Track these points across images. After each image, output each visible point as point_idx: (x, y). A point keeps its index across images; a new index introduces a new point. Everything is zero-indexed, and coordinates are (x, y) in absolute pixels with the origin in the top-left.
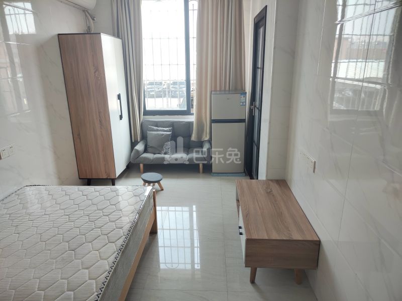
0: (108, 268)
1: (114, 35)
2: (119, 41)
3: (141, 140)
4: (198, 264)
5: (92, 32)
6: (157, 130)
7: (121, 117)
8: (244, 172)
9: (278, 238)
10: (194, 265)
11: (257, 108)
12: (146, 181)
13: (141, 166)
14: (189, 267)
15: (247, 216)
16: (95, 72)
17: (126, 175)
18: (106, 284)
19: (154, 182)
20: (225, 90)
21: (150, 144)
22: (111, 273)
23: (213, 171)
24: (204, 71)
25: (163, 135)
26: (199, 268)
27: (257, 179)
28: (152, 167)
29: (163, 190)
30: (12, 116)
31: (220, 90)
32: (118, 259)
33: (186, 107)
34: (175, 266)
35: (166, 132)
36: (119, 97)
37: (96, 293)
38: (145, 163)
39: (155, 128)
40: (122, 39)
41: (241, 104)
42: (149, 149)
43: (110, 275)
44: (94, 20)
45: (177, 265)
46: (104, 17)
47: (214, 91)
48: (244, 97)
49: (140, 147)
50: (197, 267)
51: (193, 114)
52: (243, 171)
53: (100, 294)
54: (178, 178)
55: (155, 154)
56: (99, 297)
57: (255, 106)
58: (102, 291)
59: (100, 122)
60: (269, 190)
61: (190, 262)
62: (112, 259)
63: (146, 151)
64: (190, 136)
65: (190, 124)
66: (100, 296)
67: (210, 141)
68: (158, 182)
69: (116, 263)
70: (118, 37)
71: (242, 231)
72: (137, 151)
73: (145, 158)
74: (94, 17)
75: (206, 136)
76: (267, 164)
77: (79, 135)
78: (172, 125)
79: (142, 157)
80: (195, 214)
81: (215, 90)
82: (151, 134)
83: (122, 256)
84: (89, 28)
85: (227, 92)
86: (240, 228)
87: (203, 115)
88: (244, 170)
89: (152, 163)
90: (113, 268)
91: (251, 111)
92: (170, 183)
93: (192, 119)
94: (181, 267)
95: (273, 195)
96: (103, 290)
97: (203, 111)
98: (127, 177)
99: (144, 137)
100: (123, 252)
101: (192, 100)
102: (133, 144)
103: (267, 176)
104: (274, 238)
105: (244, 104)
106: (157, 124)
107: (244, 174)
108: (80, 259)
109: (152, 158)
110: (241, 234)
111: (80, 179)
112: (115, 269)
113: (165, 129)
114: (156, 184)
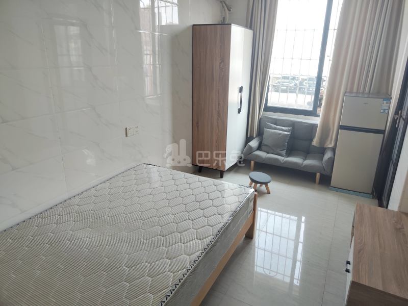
0: (188, 265)
1: (246, 27)
2: (250, 32)
3: (256, 137)
4: (298, 279)
5: (226, 23)
6: (275, 129)
7: (240, 111)
8: (372, 193)
9: (398, 294)
10: (293, 281)
11: (403, 119)
12: (253, 180)
13: (252, 163)
14: (287, 280)
15: (359, 252)
16: (220, 63)
17: (235, 169)
18: (182, 281)
19: (262, 183)
20: (363, 93)
21: (265, 142)
22: (190, 271)
23: (331, 185)
24: (340, 68)
25: (280, 134)
26: (298, 284)
27: (387, 208)
28: (262, 166)
29: (269, 193)
30: (148, 98)
31: (357, 93)
32: (200, 258)
33: (312, 107)
34: (272, 274)
35: (284, 131)
36: (241, 90)
37: (171, 288)
38: (256, 161)
39: (273, 126)
40: (253, 30)
41: (382, 111)
42: (263, 147)
43: (188, 274)
44: (230, 11)
45: (275, 274)
46: (240, 8)
47: (349, 92)
48: (387, 103)
49: (254, 143)
50: (296, 282)
51: (318, 116)
52: (370, 192)
53: (174, 290)
54: (288, 184)
55: (268, 153)
56: (171, 293)
57: (401, 116)
58: (176, 287)
59: (218, 113)
60: (399, 226)
61: (289, 275)
62: (194, 257)
63: (259, 148)
64: (311, 140)
65: (313, 127)
66: (173, 292)
67: (334, 150)
68: (266, 184)
69: (197, 262)
70: (250, 28)
71: (350, 267)
72: (250, 147)
73: (257, 156)
74: (231, 8)
75: (331, 143)
76: (404, 192)
77: (198, 123)
78: (293, 124)
79: (255, 154)
80: (303, 225)
81: (351, 92)
82: (268, 131)
83: (205, 256)
84: (224, 19)
85: (366, 96)
86: (348, 263)
87: (331, 119)
88: (373, 191)
89: (264, 162)
90: (193, 267)
91: (394, 121)
92: (278, 188)
93: (317, 121)
94: (279, 277)
95: (404, 235)
96: (178, 286)
97: (332, 114)
98: (237, 172)
99: (260, 134)
100: (207, 253)
101: (321, 99)
102: (248, 139)
103: (400, 207)
104: (391, 293)
105: (386, 111)
106: (276, 122)
107: (371, 196)
108: (166, 247)
109: (264, 157)
110: (348, 271)
111: (193, 165)
112: (195, 268)
113: (283, 128)
114: (264, 185)
